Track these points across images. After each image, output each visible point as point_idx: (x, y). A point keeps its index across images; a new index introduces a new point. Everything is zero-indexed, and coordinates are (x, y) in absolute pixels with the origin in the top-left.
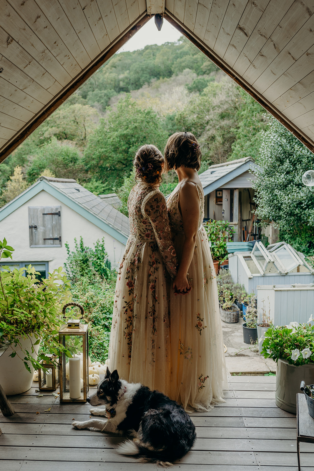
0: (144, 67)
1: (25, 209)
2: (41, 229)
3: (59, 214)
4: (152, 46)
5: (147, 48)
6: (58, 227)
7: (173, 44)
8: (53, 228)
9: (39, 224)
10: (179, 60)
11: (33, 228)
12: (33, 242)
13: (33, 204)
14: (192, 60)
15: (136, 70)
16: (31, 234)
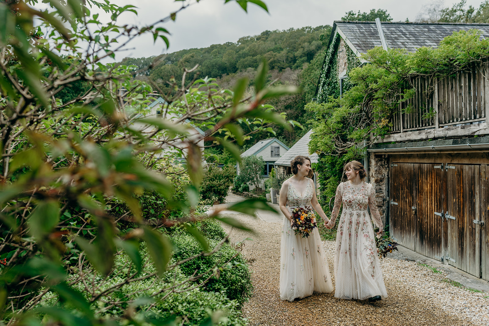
0: (214, 63)
1: (270, 146)
2: (274, 152)
3: (279, 148)
4: (216, 45)
5: (213, 47)
6: (278, 151)
7: (232, 44)
8: (277, 151)
9: (274, 150)
10: (242, 60)
11: (272, 151)
12: (272, 156)
13: (272, 145)
14: (252, 60)
15: (207, 66)
16: (271, 153)
